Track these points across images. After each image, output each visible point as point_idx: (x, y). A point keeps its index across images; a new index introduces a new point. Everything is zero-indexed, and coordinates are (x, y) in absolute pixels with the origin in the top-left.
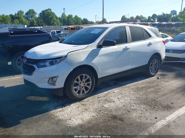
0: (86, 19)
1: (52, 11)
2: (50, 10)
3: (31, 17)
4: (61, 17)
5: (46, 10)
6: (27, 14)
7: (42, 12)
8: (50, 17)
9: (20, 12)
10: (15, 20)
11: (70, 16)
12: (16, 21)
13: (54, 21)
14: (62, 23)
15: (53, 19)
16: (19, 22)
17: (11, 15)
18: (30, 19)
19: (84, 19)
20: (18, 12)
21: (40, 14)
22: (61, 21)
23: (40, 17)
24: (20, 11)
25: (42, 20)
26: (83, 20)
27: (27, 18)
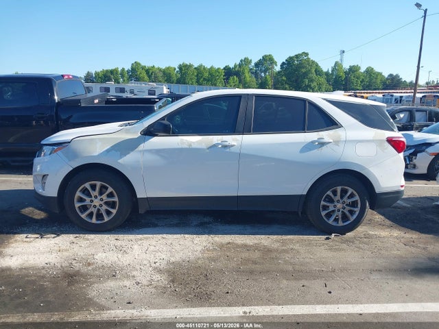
0: (397, 76)
1: (309, 56)
2: (307, 54)
3: (265, 72)
4: (330, 72)
5: (296, 56)
6: (257, 65)
7: (286, 60)
8: (304, 70)
9: (246, 61)
10: (231, 78)
11: (353, 69)
12: (234, 79)
13: (312, 81)
14: (330, 84)
15: (310, 75)
16: (238, 82)
17: (226, 67)
18: (263, 75)
19: (391, 75)
20: (241, 61)
21: (283, 63)
22: (328, 81)
23: (281, 72)
24: (245, 59)
25: (284, 78)
26: (387, 79)
27: (256, 74)
